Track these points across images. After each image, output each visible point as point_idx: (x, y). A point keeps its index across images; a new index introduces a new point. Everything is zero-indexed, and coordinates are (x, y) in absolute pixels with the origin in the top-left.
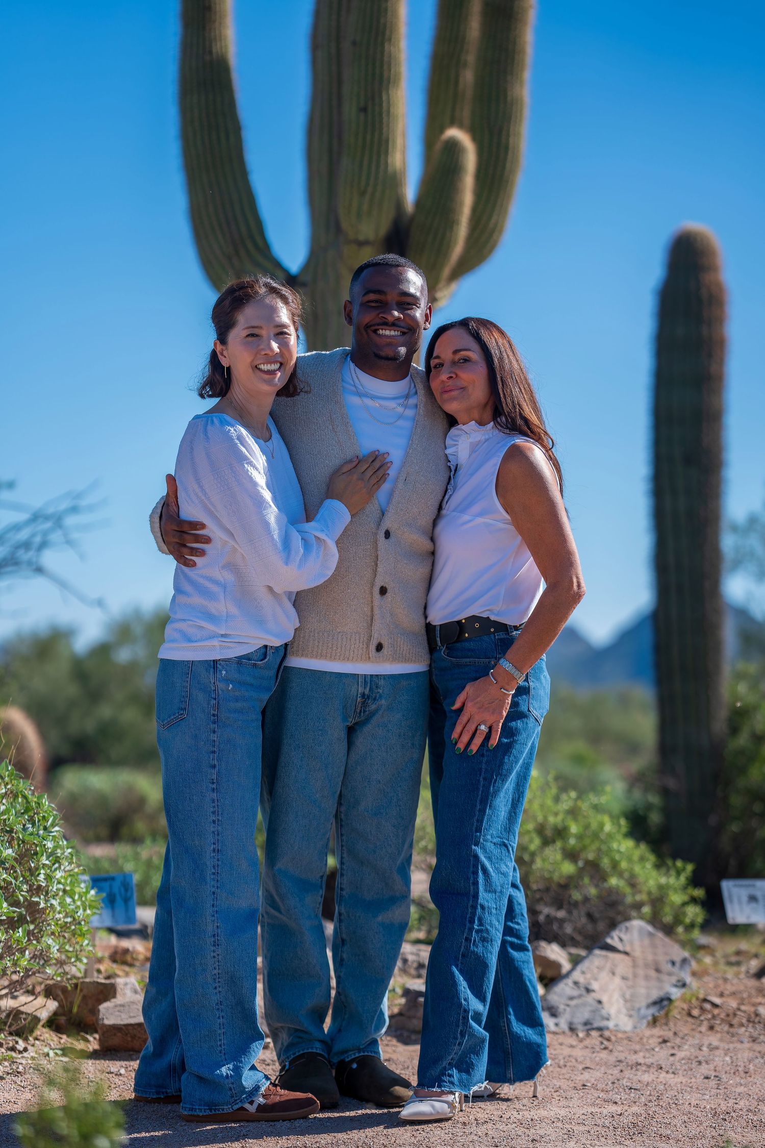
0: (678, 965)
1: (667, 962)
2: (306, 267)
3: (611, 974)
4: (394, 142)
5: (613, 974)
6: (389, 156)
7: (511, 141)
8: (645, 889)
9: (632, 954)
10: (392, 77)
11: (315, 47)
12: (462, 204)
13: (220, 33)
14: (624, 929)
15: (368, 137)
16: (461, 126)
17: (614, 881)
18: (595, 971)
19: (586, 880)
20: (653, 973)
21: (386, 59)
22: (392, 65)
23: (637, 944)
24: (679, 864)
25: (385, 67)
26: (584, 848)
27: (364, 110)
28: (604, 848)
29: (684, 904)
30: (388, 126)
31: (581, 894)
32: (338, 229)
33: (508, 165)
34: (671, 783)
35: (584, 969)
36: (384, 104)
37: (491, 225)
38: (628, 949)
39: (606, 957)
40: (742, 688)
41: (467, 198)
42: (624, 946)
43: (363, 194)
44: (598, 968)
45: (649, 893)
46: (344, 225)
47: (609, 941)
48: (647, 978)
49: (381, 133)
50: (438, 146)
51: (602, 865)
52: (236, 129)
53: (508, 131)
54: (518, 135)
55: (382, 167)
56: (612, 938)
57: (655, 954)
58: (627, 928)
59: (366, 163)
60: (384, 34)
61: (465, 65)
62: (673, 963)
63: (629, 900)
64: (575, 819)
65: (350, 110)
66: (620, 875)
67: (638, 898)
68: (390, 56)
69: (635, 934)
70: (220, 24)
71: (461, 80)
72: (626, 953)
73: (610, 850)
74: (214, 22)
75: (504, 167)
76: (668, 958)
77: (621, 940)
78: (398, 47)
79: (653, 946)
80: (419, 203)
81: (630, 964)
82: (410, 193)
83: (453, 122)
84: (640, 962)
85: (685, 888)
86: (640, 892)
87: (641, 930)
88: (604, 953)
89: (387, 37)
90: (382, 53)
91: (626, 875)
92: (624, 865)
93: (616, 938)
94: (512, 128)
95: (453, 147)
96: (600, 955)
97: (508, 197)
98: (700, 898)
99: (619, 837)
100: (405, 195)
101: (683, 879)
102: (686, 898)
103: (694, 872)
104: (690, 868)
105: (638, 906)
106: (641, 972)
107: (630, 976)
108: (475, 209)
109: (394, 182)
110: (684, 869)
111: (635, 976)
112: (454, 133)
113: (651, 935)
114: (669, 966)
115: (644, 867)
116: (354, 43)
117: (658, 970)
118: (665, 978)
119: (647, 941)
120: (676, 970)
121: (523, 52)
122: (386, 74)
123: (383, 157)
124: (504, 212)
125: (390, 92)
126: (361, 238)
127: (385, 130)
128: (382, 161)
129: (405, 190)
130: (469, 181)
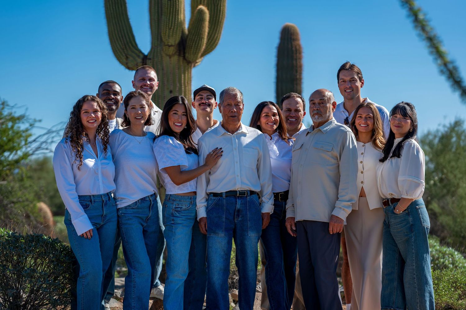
2: (150, 52)
4: (181, 11)
6: (179, 16)
12: (205, 32)
16: (203, 5)
30: (178, 5)
33: (221, 16)
37: (215, 38)
41: (206, 29)
43: (170, 29)
46: (164, 39)
49: (176, 8)
50: (196, 12)
54: (224, 6)
55: (177, 20)
59: (171, 18)
75: (219, 17)
80: (190, 31)
83: (200, 4)
95: (201, 12)
97: (221, 28)
108: (209, 33)
109: (181, 24)
112: (201, 7)
123: (177, 16)
124: (219, 33)
126: (170, 44)
128: (177, 18)
129: (185, 26)
130: (207, 24)
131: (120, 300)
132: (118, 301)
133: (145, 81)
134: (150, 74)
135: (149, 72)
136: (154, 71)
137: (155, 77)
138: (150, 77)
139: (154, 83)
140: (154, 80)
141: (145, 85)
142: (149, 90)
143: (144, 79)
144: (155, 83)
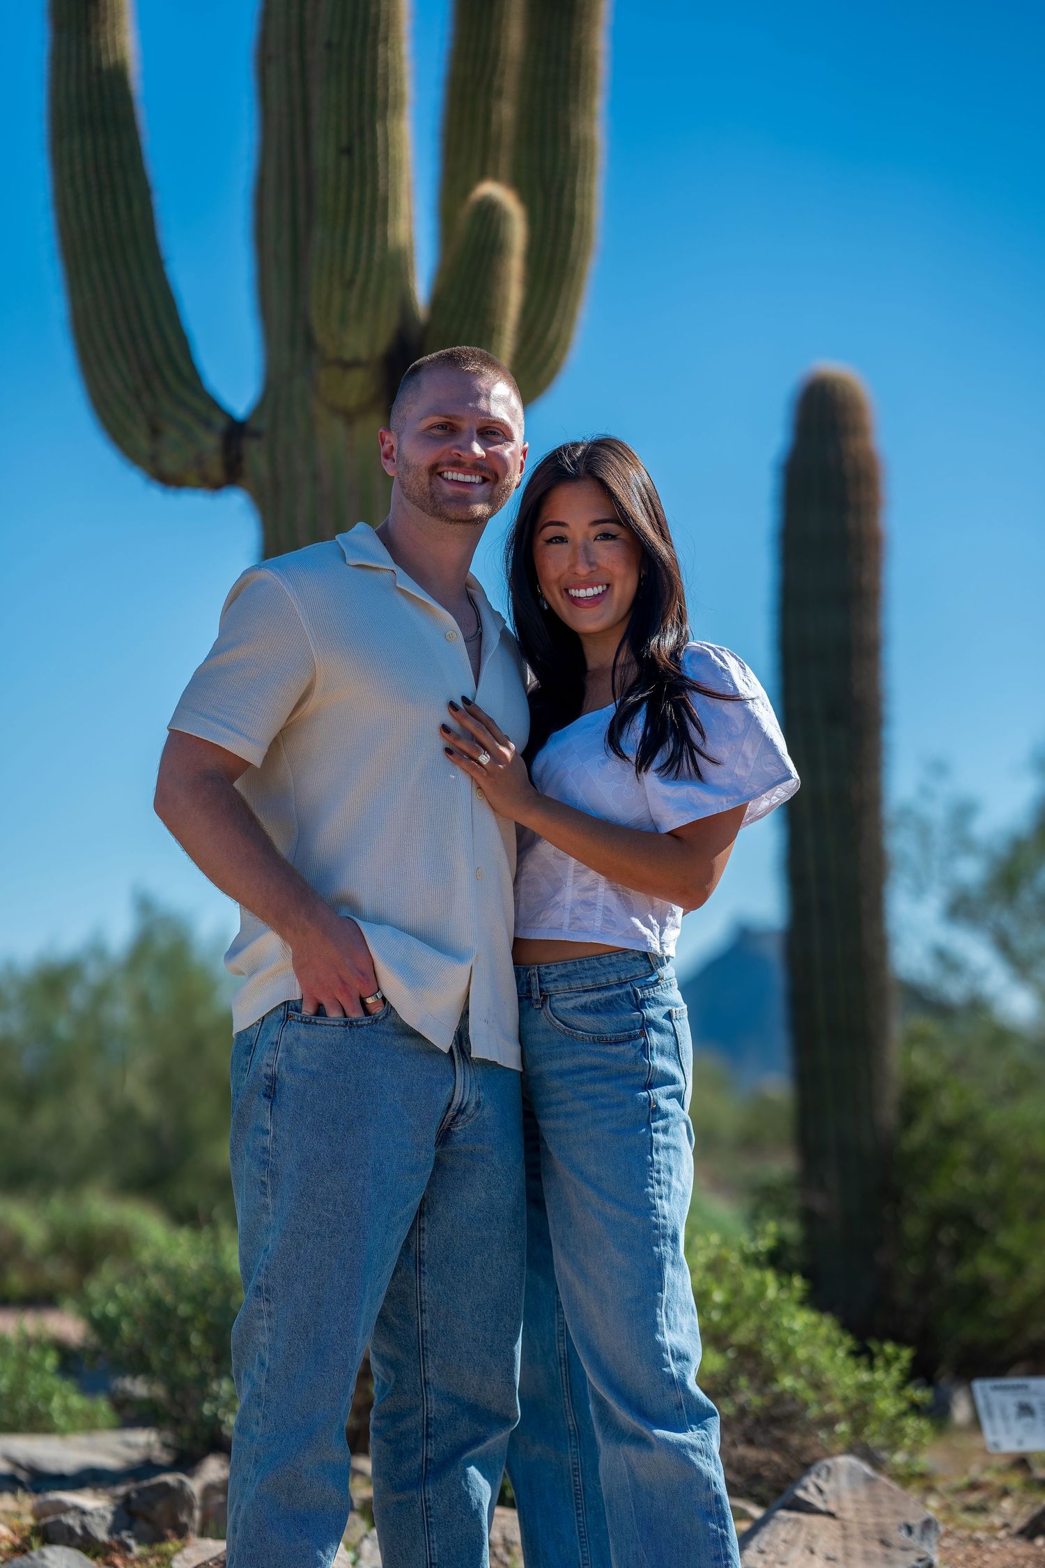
0: (917, 1531)
1: (900, 1529)
2: (260, 408)
3: (807, 1552)
4: (396, 203)
5: (812, 1552)
6: (389, 226)
7: (578, 206)
8: (837, 1392)
9: (839, 1514)
10: (391, 99)
11: (264, 58)
12: (505, 300)
13: (114, 38)
14: (824, 1473)
15: (356, 195)
16: (499, 179)
17: (787, 1381)
18: (782, 1547)
19: (743, 1381)
20: (877, 1548)
21: (380, 71)
22: (390, 80)
23: (847, 1496)
24: (889, 1348)
25: (380, 83)
26: (734, 1326)
27: (347, 151)
28: (769, 1325)
29: (903, 1414)
30: (386, 176)
31: (734, 1403)
32: (310, 343)
33: (574, 243)
34: (820, 1203)
35: (763, 1546)
36: (380, 142)
37: (551, 336)
38: (832, 1507)
39: (797, 1521)
40: (918, 1057)
41: (513, 294)
42: (825, 1502)
43: (349, 285)
44: (785, 1541)
45: (845, 1399)
46: (320, 336)
47: (800, 1493)
48: (867, 1557)
49: (375, 188)
50: (464, 213)
51: (766, 1354)
52: (145, 192)
53: (573, 190)
54: (588, 197)
55: (378, 242)
56: (805, 1489)
57: (878, 1514)
58: (829, 1470)
59: (352, 235)
60: (376, 31)
61: (500, 93)
62: (909, 1529)
63: (813, 1412)
64: (719, 1280)
65: (324, 152)
66: (797, 1373)
67: (828, 1408)
68: (387, 66)
69: (844, 1480)
70: (114, 25)
71: (494, 118)
72: (831, 1515)
73: (777, 1326)
74: (104, 21)
75: (568, 245)
76: (901, 1520)
77: (820, 1491)
78: (400, 52)
79: (874, 1500)
80: (438, 301)
81: (839, 1532)
82: (421, 288)
83: (483, 176)
84: (854, 1529)
85: (900, 1387)
86: (829, 1398)
87: (852, 1472)
88: (793, 1515)
89: (381, 35)
90: (374, 60)
91: (804, 1370)
92: (802, 1353)
93: (812, 1489)
94: (578, 185)
95: (489, 212)
96: (789, 1520)
97: (576, 294)
98: (924, 1404)
99: (792, 1308)
100: (414, 293)
101: (895, 1375)
102: (903, 1406)
103: (915, 1361)
104: (906, 1354)
105: (828, 1422)
106: (857, 1546)
107: (839, 1554)
108: (525, 311)
109: (397, 266)
110: (897, 1358)
111: (848, 1554)
112: (490, 189)
113: (869, 1480)
114: (904, 1533)
115: (833, 1357)
116: (329, 46)
117: (884, 1543)
118: (897, 1555)
119: (863, 1493)
120: (913, 1541)
121: (591, 66)
122: (380, 94)
123: (379, 226)
124: (569, 317)
125: (387, 124)
126: (348, 356)
127: (381, 183)
128: (378, 233)
129: (413, 285)
130: (515, 267)
131: (107, 1554)
132: (94, 1557)
133: (460, 442)
134: (488, 397)
135: (482, 384)
136: (509, 383)
137: (512, 414)
138: (488, 414)
139: (507, 451)
140: (507, 437)
141: (457, 464)
142: (480, 490)
143: (449, 429)
144: (512, 453)
